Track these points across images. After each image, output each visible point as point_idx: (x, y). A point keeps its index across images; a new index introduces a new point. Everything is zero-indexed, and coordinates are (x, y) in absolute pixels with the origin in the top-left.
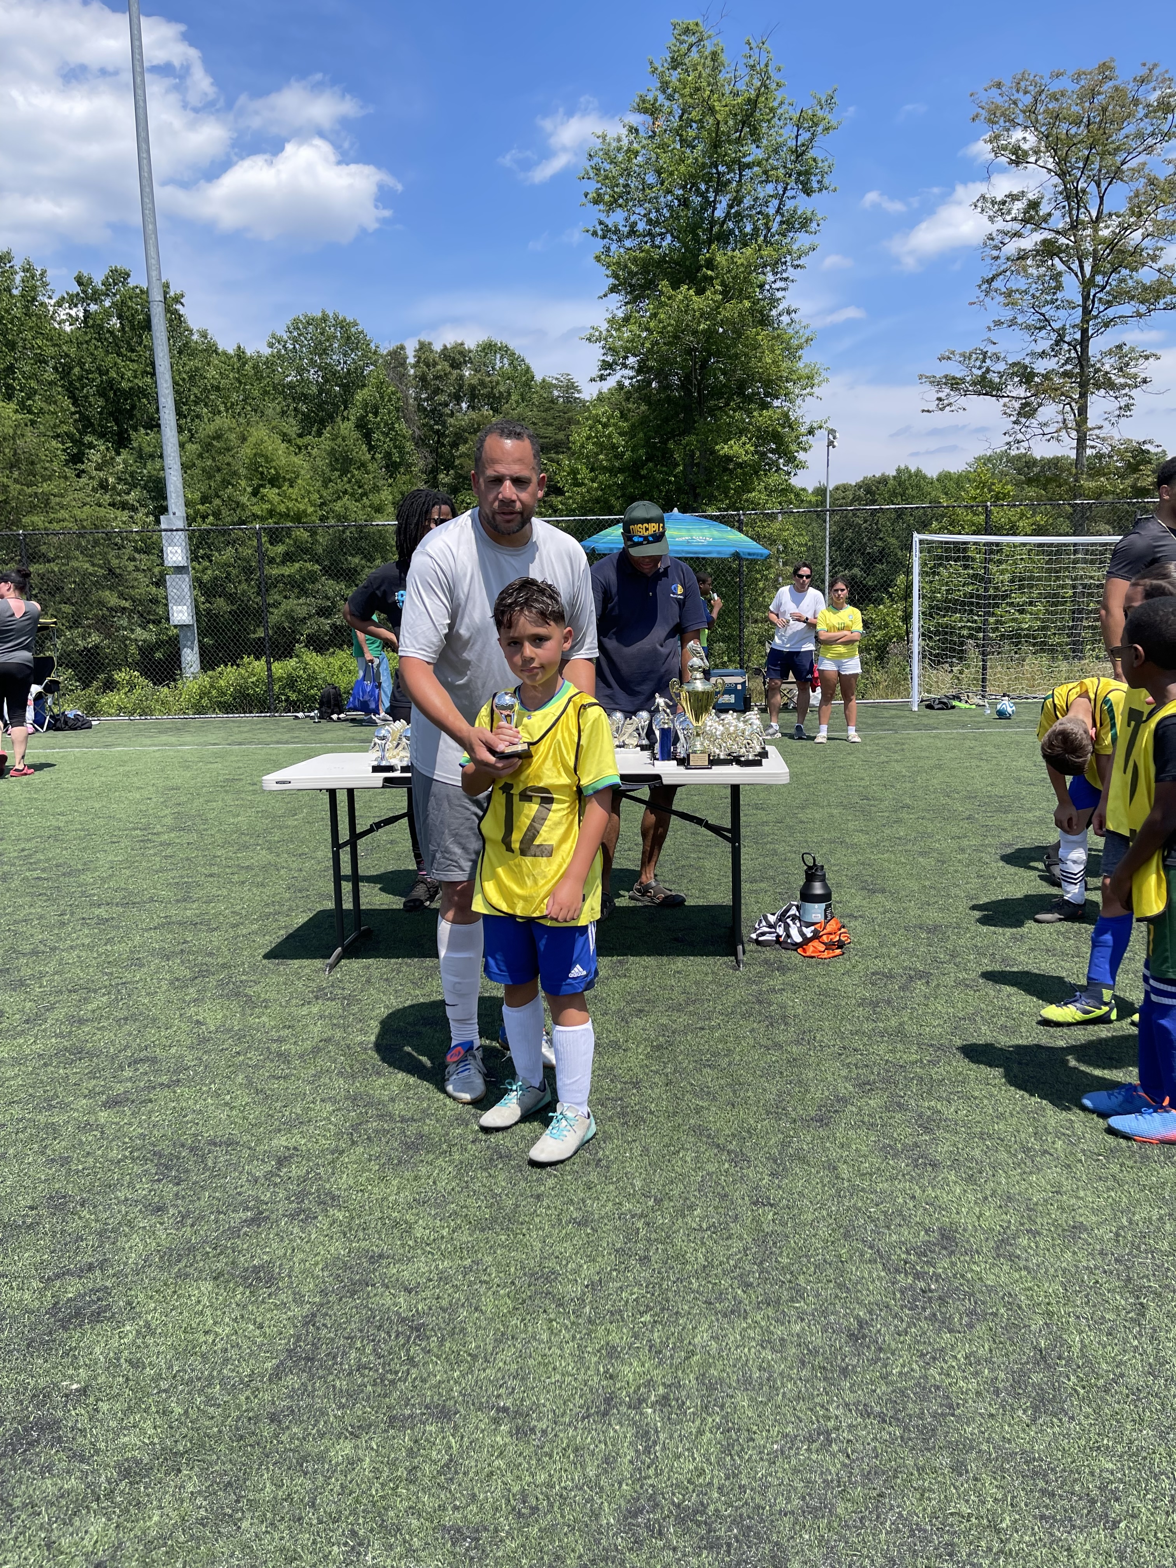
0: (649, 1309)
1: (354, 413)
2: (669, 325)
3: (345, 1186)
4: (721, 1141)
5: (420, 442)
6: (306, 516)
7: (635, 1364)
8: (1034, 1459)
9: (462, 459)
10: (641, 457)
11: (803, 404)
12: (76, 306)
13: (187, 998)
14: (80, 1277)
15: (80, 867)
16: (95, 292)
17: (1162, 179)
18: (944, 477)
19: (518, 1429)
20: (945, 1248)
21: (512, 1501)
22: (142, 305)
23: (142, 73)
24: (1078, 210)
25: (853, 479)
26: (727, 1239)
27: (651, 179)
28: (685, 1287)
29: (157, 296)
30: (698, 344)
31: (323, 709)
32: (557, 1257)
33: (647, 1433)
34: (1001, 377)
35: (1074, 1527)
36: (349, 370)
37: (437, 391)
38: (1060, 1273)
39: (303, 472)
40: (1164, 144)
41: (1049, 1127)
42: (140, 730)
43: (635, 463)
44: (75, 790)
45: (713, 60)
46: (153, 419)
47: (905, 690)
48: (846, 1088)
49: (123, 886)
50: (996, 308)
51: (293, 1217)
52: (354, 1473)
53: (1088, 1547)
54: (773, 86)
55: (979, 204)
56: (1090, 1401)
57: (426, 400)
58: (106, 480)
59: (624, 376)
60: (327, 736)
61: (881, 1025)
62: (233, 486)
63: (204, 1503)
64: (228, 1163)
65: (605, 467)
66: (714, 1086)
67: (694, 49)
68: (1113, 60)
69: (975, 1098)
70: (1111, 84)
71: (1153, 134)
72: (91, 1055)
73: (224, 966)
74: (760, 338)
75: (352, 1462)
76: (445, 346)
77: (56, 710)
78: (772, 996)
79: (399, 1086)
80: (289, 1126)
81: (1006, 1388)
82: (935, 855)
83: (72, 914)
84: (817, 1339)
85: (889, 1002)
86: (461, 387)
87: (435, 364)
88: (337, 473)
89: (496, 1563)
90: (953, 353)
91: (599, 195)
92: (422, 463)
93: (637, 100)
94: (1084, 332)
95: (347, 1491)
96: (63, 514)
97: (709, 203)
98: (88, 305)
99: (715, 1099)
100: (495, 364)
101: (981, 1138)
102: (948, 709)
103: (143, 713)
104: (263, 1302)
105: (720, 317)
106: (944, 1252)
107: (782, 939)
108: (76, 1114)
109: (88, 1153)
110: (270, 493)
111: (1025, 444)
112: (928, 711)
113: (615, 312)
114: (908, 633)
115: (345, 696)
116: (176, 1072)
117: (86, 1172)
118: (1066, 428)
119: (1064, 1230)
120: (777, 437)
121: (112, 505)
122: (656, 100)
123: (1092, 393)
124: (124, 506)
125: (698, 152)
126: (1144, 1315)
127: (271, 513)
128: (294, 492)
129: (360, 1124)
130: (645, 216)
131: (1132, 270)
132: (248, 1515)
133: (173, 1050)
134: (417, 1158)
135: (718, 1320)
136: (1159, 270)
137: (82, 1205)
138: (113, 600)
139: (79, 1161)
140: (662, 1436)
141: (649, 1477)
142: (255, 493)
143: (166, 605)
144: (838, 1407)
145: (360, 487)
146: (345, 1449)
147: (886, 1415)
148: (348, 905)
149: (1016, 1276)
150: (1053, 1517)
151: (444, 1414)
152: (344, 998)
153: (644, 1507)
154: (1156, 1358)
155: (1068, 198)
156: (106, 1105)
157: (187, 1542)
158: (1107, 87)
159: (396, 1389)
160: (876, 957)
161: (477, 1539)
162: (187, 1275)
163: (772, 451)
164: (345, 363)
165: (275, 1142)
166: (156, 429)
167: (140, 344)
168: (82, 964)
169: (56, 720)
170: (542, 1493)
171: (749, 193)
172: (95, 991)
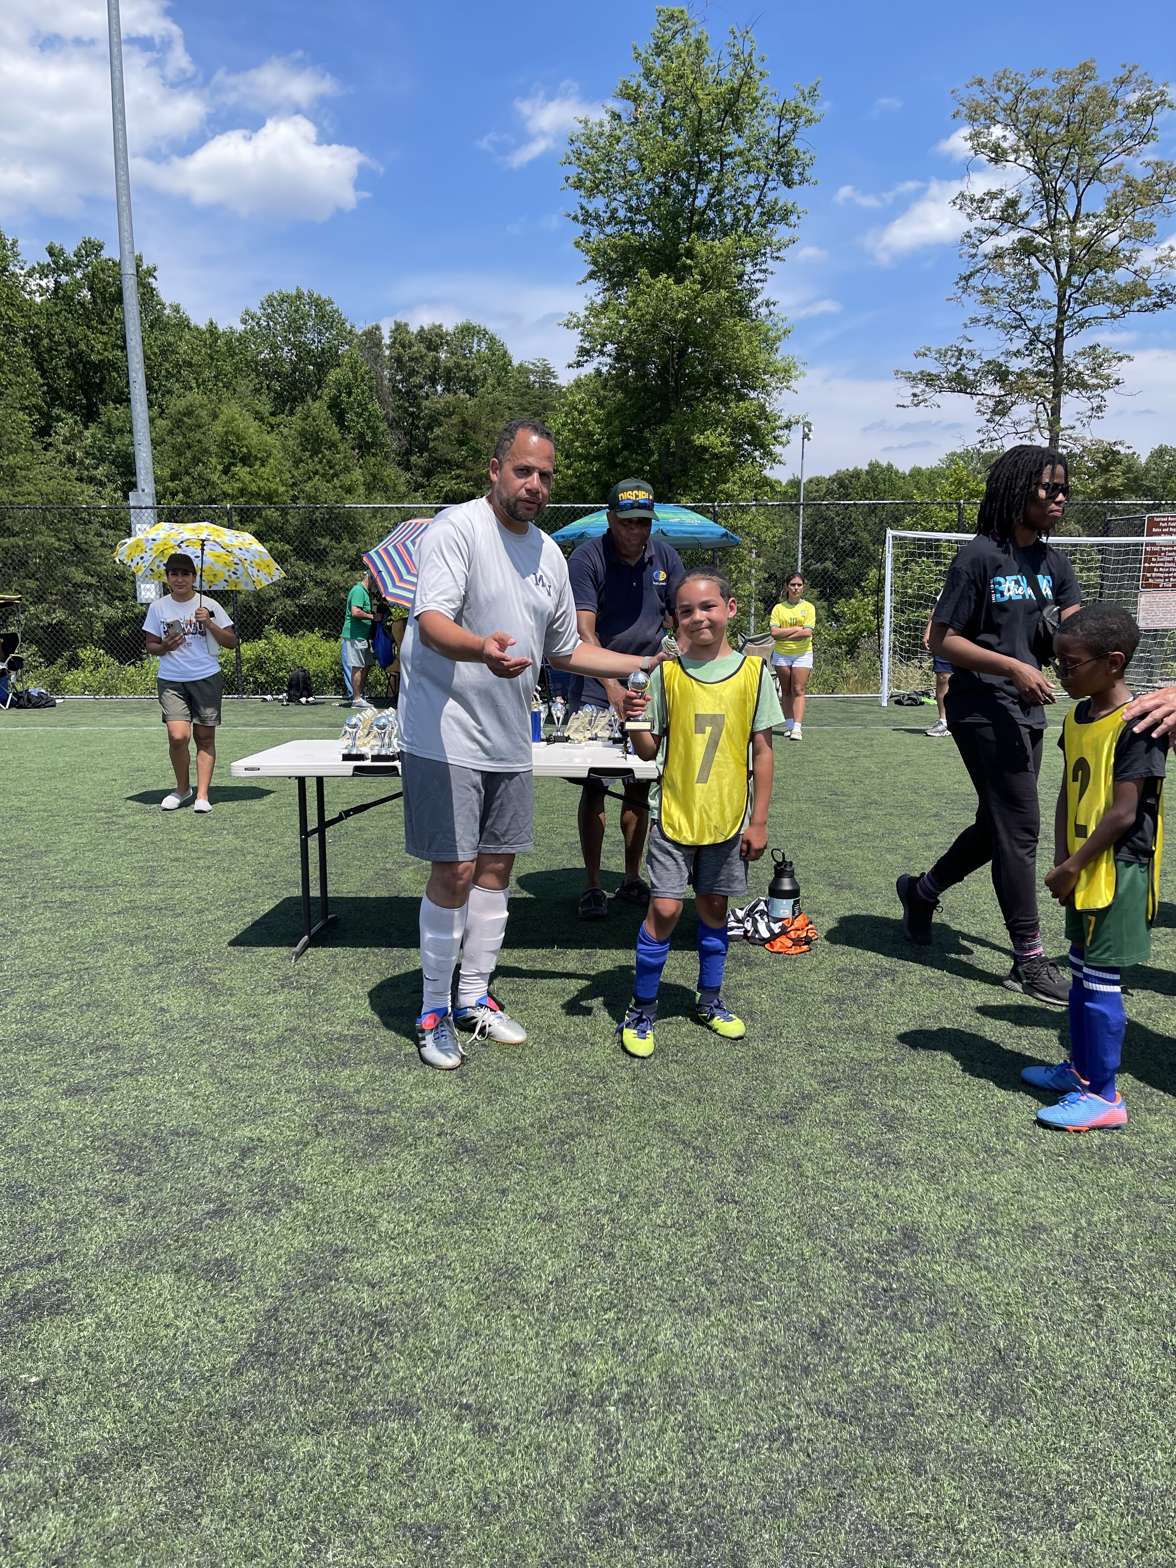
0: (612, 1306)
1: (327, 393)
2: (647, 313)
3: (309, 1179)
4: (687, 1137)
5: (394, 424)
6: (277, 496)
7: (598, 1362)
8: (992, 1460)
9: (436, 443)
10: (617, 445)
11: (780, 397)
12: (47, 276)
13: (151, 985)
14: (40, 1269)
15: (43, 849)
16: (67, 262)
17: (1140, 180)
18: (916, 473)
19: (480, 1426)
20: (907, 1248)
21: (474, 1500)
22: (114, 277)
23: (120, 43)
24: (1056, 209)
25: (828, 472)
26: (691, 1236)
27: (633, 165)
28: (649, 1284)
29: (129, 269)
30: (676, 333)
31: (292, 692)
32: (521, 1253)
33: (609, 1431)
34: (976, 375)
35: (1030, 1528)
36: (323, 349)
37: (413, 373)
38: (1019, 1273)
39: (275, 452)
40: (1142, 145)
41: (1010, 1127)
42: (106, 710)
43: (610, 451)
44: (39, 770)
45: (698, 48)
46: (122, 393)
47: (875, 685)
48: (811, 1085)
49: (86, 868)
50: (973, 306)
51: (256, 1209)
52: (315, 1470)
53: (1044, 1548)
54: (757, 76)
55: (958, 201)
56: (1048, 1402)
57: (401, 381)
58: (74, 454)
59: (601, 363)
60: (295, 720)
61: (847, 1022)
62: (204, 463)
63: (164, 1499)
64: (191, 1155)
65: (580, 455)
66: (681, 1082)
67: (678, 36)
68: (1093, 61)
69: (939, 1097)
70: (1091, 84)
71: (1132, 136)
72: (52, 1042)
73: (189, 952)
74: (738, 328)
75: (313, 1459)
76: (422, 327)
77: (19, 687)
78: (739, 992)
79: (364, 1078)
80: (253, 1117)
81: (965, 1388)
82: (902, 852)
83: (34, 897)
84: (779, 1338)
85: (855, 999)
86: (436, 369)
87: (411, 345)
88: (308, 454)
89: (458, 1561)
90: (929, 350)
91: (580, 180)
92: (395, 446)
93: (620, 86)
94: (1059, 332)
95: (308, 1488)
96: (28, 487)
97: (691, 192)
98: (59, 276)
99: (681, 1094)
100: (472, 348)
101: (944, 1137)
102: (917, 705)
103: (109, 692)
104: (225, 1296)
105: (698, 307)
106: (906, 1251)
107: (749, 934)
108: (36, 1102)
109: (48, 1142)
110: (241, 471)
111: (999, 443)
112: (898, 707)
113: (594, 298)
114: (879, 627)
115: (314, 679)
116: (139, 1060)
117: (46, 1161)
118: (1039, 427)
119: (1024, 1230)
120: (753, 429)
121: (80, 479)
122: (639, 86)
123: (1066, 393)
124: (91, 480)
125: (681, 140)
126: (1101, 1317)
127: (242, 492)
128: (265, 471)
129: (325, 1116)
130: (625, 202)
131: (1107, 272)
132: (209, 1511)
133: (136, 1038)
134: (382, 1151)
135: (681, 1317)
136: (1135, 272)
137: (42, 1195)
138: (78, 575)
139: (39, 1150)
140: (624, 1434)
141: (611, 1476)
142: (226, 471)
143: (134, 582)
144: (799, 1406)
145: (331, 468)
146: (306, 1445)
147: (846, 1415)
148: (315, 892)
149: (976, 1275)
150: (1010, 1519)
151: (406, 1410)
152: (310, 987)
153: (606, 1507)
154: (1113, 1360)
155: (1046, 198)
156: (68, 1093)
157: (146, 1538)
158: (1088, 87)
159: (358, 1385)
160: (843, 954)
161: (438, 1538)
162: (148, 1268)
163: (749, 443)
164: (320, 342)
165: (238, 1133)
166: (125, 404)
167: (111, 317)
168: (45, 949)
169: (19, 698)
170: (503, 1491)
171: (730, 183)
172: (57, 976)
